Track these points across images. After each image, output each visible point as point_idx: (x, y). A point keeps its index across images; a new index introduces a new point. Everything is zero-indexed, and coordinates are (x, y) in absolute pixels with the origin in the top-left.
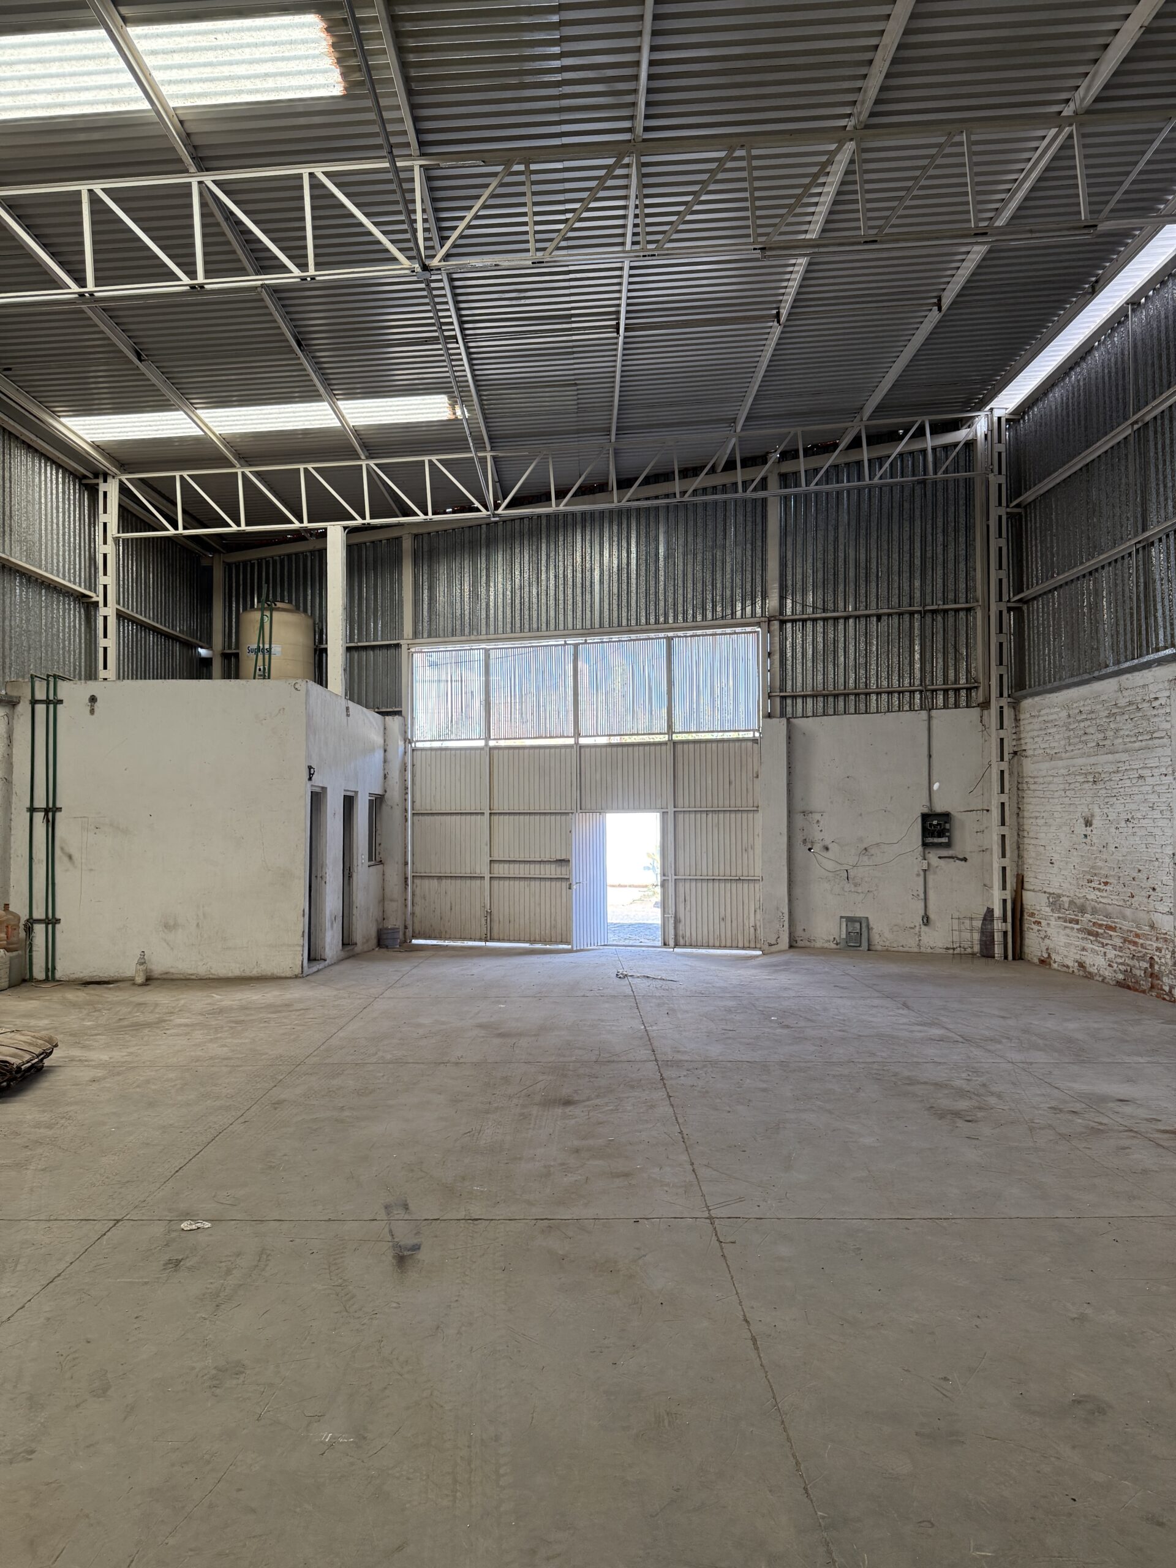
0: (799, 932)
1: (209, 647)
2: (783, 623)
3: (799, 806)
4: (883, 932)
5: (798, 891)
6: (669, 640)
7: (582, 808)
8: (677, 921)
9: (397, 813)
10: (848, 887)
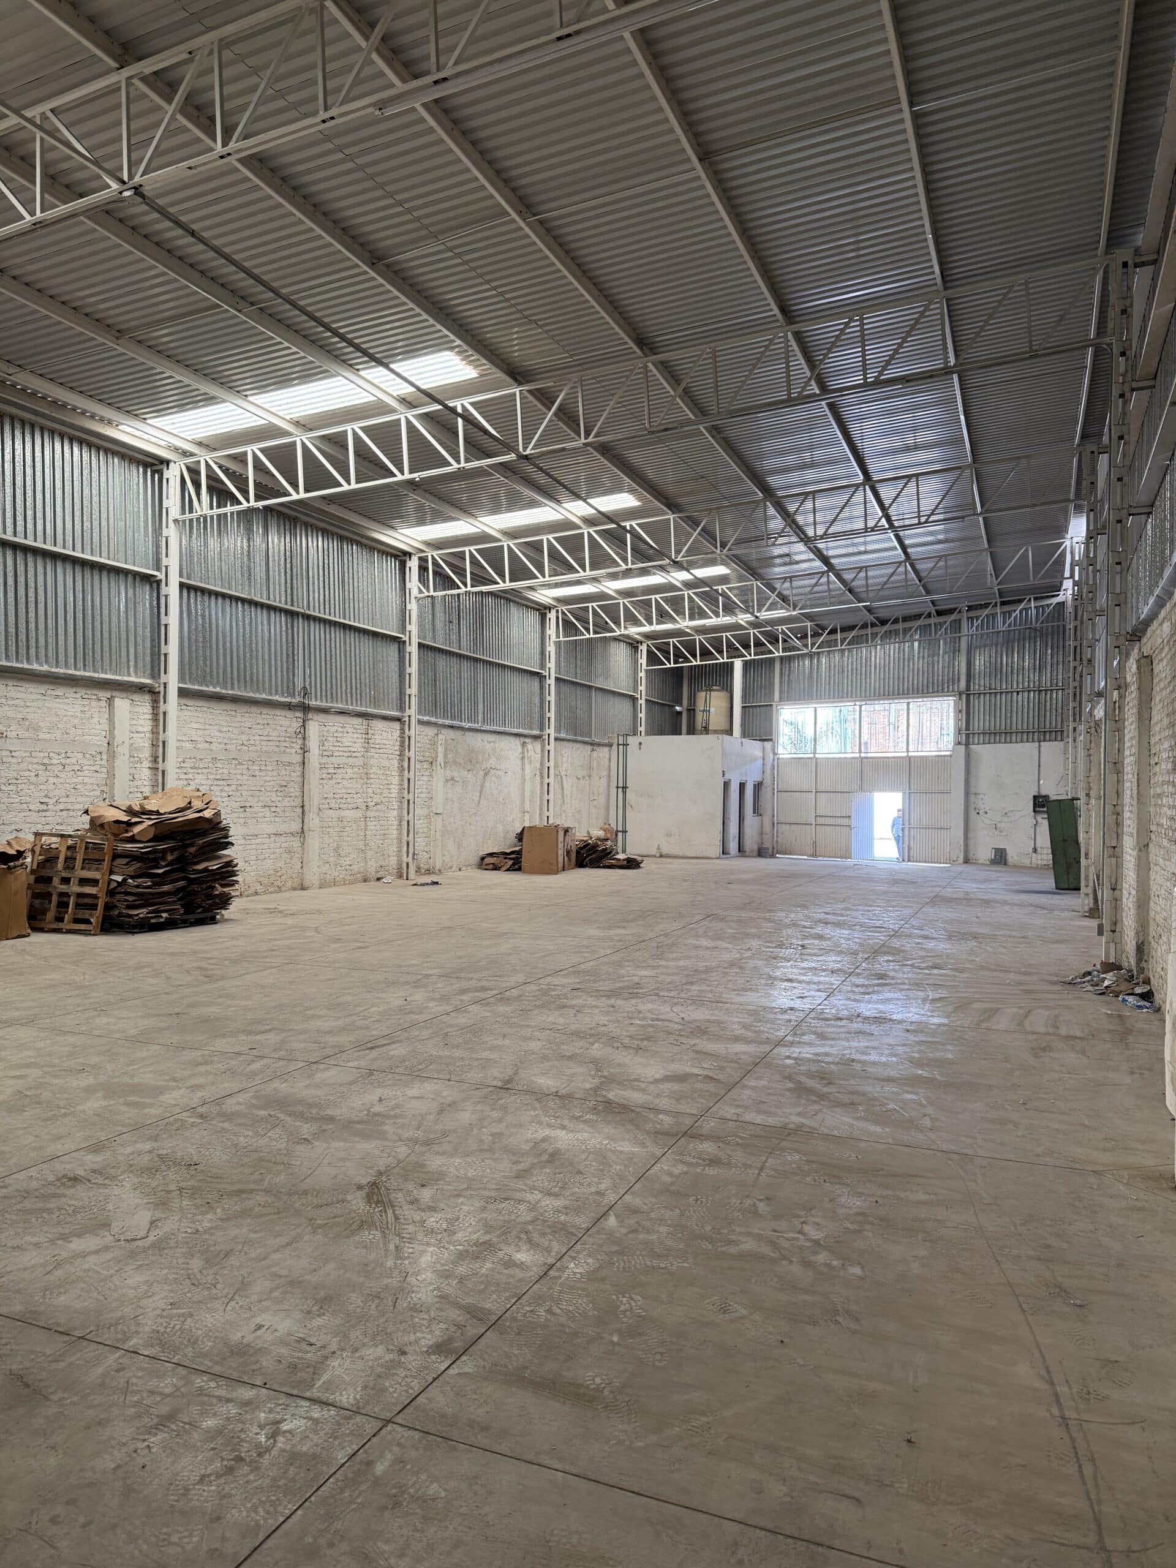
0: (971, 856)
1: (681, 705)
2: (968, 696)
3: (973, 790)
4: (1012, 856)
5: (971, 835)
6: (908, 704)
7: (861, 789)
8: (909, 848)
9: (769, 790)
10: (997, 833)
